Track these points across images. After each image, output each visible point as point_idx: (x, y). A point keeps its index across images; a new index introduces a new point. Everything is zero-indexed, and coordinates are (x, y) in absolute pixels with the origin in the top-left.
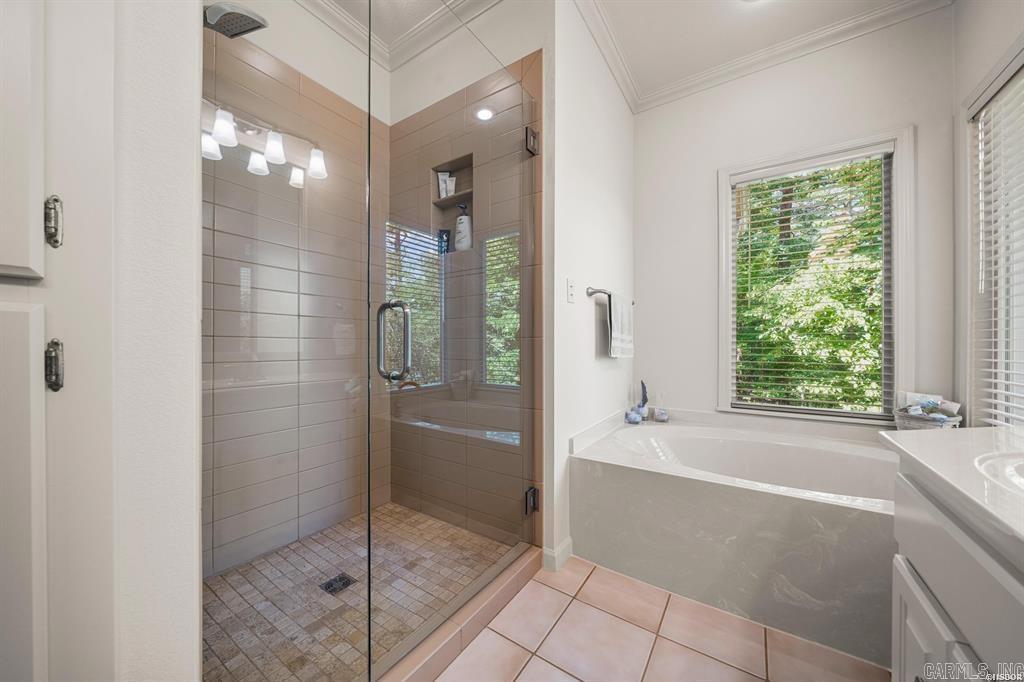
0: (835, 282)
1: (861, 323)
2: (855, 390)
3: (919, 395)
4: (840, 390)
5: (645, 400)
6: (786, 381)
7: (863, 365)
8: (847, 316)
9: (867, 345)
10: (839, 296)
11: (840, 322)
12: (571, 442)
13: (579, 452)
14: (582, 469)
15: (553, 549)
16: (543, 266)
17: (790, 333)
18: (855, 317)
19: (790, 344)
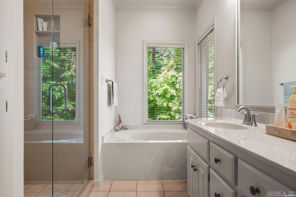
0: (168, 80)
1: (175, 94)
2: (173, 116)
3: (189, 114)
4: (169, 117)
5: (120, 122)
6: (154, 114)
7: (174, 108)
8: (171, 91)
9: (176, 101)
10: (169, 84)
11: (169, 93)
12: (103, 137)
13: (105, 142)
14: (106, 146)
15: (98, 179)
16: (94, 70)
17: (156, 97)
18: (173, 92)
19: (156, 101)
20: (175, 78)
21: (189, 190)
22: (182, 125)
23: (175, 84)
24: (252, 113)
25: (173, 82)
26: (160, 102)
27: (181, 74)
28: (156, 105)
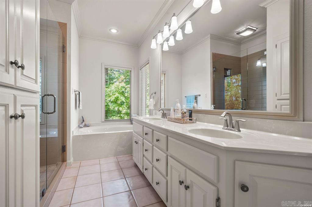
0: (119, 89)
1: (124, 101)
4: (120, 118)
5: (83, 121)
7: (124, 111)
8: (121, 98)
9: (125, 106)
10: (119, 93)
12: (73, 132)
13: (74, 135)
14: (75, 138)
15: (70, 160)
16: (67, 84)
17: (109, 103)
18: (123, 99)
19: (109, 106)
20: (124, 89)
21: (134, 156)
22: (130, 122)
23: (124, 93)
24: (165, 112)
25: (123, 92)
26: (112, 107)
27: (129, 86)
28: (109, 109)
